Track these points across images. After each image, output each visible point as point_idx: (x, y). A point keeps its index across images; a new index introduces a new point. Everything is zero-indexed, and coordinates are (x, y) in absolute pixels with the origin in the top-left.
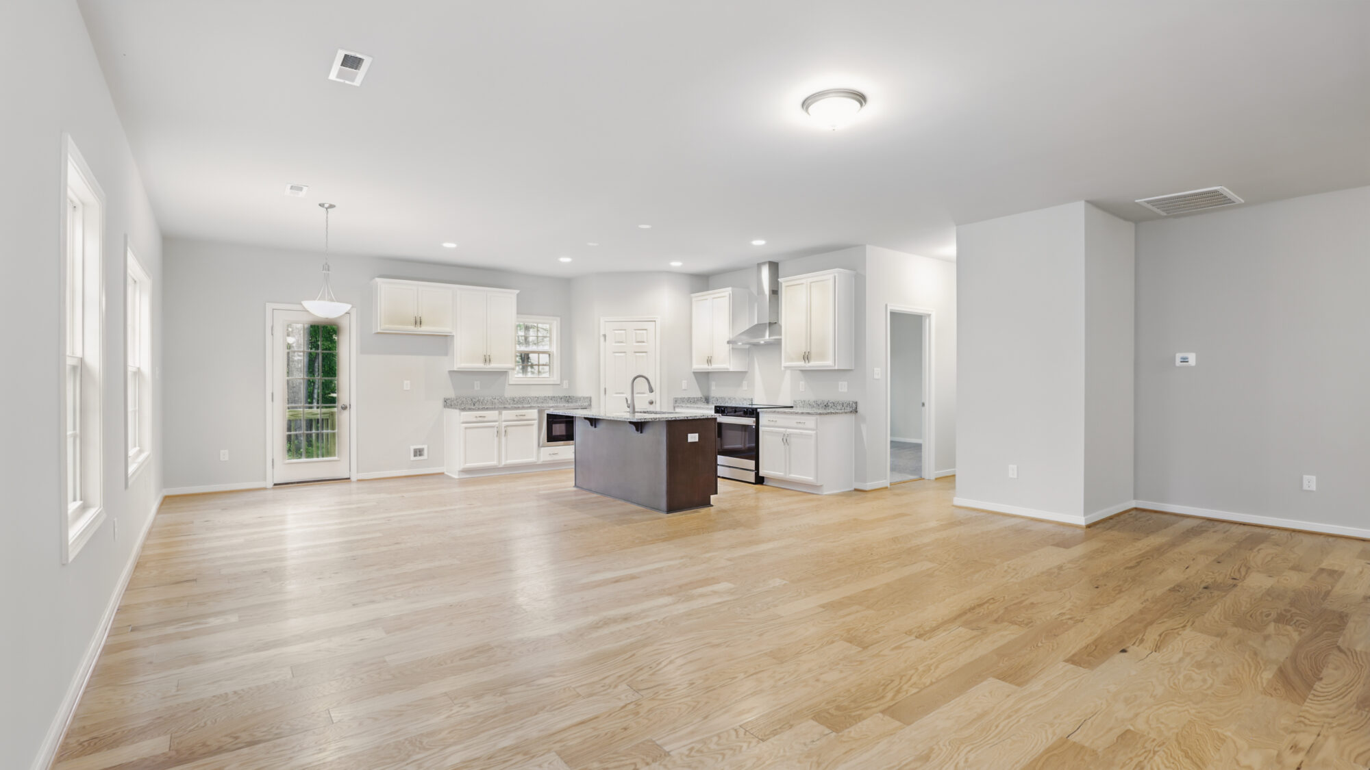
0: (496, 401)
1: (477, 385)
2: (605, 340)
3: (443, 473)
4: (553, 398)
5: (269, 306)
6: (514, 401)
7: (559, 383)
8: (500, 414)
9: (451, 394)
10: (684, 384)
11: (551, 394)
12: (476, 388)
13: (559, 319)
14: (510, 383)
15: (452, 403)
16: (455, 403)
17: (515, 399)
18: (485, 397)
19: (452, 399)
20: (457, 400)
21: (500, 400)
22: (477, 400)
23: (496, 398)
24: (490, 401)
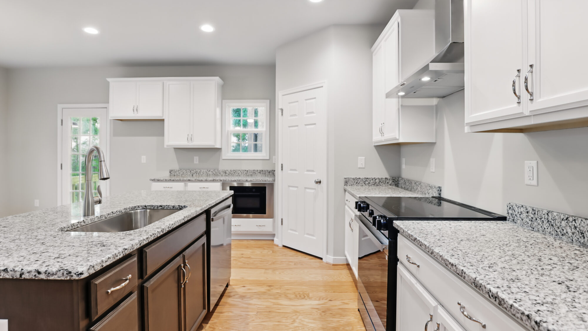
0: (210, 173)
1: (196, 160)
2: (282, 115)
4: (261, 172)
5: (60, 106)
6: (226, 173)
7: (268, 158)
8: (186, 185)
9: (176, 166)
10: (361, 161)
11: (260, 168)
12: (195, 162)
13: (268, 101)
14: (224, 158)
15: (175, 173)
16: (177, 173)
17: (227, 172)
18: (202, 169)
19: (175, 171)
20: (179, 172)
21: (214, 172)
22: (194, 172)
23: (211, 171)
24: (205, 173)
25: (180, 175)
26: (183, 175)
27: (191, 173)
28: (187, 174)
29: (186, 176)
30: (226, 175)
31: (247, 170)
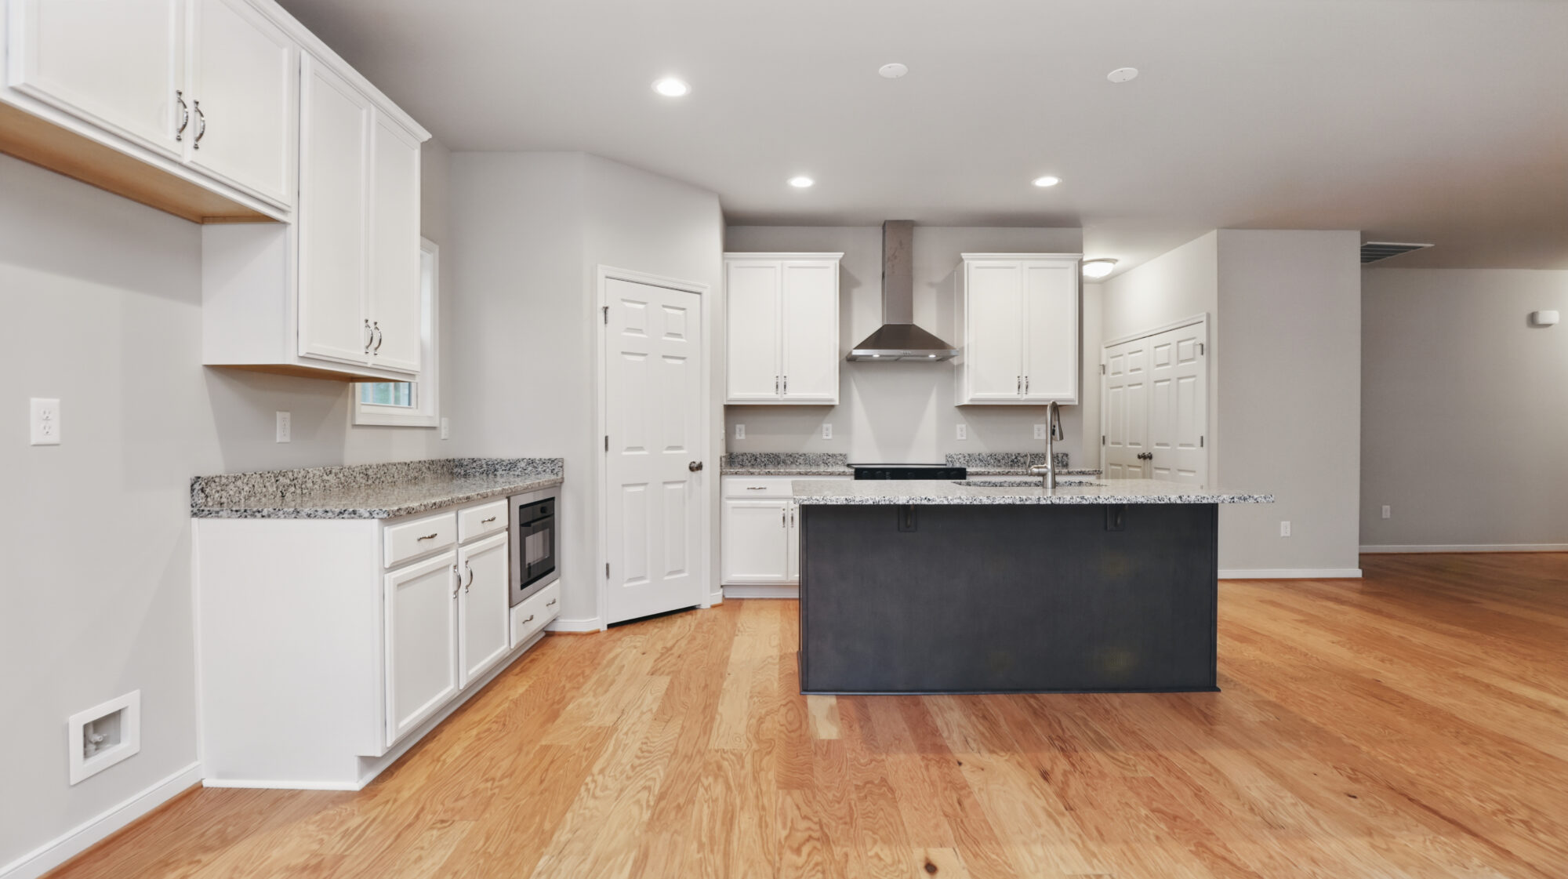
3: (197, 789)
8: (457, 519)
12: (280, 438)
13: (437, 250)
14: (358, 422)
15: (224, 494)
16: (231, 493)
17: (370, 472)
18: (310, 468)
19: (224, 481)
20: (239, 483)
21: (341, 475)
22: (288, 482)
23: (333, 471)
24: (319, 481)
25: (243, 500)
26: (252, 499)
27: (277, 488)
28: (264, 490)
29: (264, 500)
30: (370, 482)
31: (408, 461)
